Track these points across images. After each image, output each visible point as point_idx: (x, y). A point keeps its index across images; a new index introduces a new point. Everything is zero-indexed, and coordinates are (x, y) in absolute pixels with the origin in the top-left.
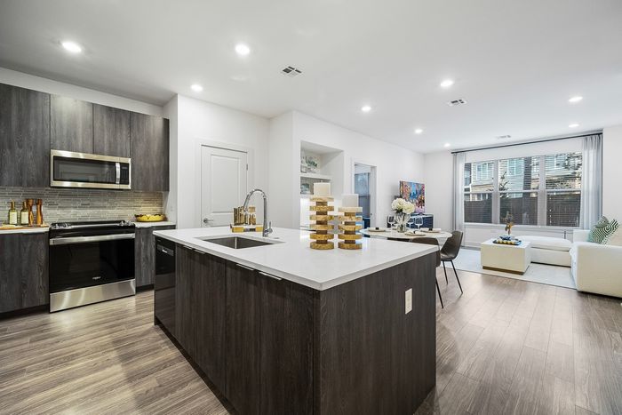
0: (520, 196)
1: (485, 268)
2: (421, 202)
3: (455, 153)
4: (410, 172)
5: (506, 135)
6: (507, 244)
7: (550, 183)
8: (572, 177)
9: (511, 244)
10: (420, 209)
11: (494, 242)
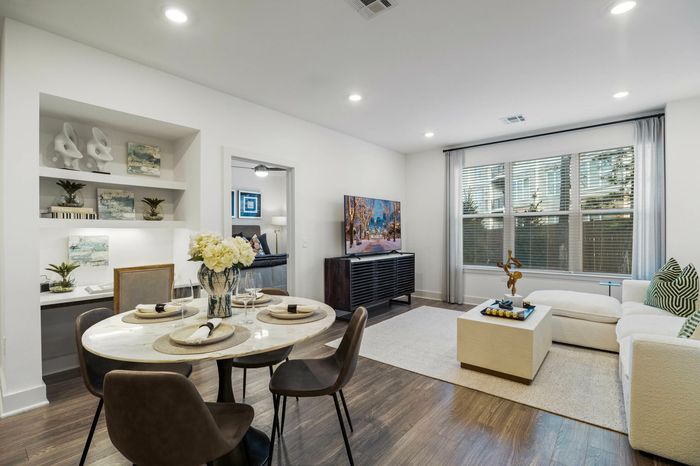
0: (555, 221)
1: (464, 366)
2: (395, 232)
3: (451, 151)
4: (374, 181)
5: (516, 115)
6: (504, 317)
7: (593, 203)
8: (618, 196)
9: (511, 318)
10: (390, 244)
11: (484, 313)
